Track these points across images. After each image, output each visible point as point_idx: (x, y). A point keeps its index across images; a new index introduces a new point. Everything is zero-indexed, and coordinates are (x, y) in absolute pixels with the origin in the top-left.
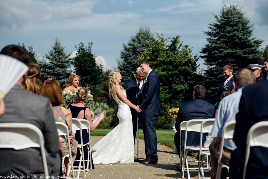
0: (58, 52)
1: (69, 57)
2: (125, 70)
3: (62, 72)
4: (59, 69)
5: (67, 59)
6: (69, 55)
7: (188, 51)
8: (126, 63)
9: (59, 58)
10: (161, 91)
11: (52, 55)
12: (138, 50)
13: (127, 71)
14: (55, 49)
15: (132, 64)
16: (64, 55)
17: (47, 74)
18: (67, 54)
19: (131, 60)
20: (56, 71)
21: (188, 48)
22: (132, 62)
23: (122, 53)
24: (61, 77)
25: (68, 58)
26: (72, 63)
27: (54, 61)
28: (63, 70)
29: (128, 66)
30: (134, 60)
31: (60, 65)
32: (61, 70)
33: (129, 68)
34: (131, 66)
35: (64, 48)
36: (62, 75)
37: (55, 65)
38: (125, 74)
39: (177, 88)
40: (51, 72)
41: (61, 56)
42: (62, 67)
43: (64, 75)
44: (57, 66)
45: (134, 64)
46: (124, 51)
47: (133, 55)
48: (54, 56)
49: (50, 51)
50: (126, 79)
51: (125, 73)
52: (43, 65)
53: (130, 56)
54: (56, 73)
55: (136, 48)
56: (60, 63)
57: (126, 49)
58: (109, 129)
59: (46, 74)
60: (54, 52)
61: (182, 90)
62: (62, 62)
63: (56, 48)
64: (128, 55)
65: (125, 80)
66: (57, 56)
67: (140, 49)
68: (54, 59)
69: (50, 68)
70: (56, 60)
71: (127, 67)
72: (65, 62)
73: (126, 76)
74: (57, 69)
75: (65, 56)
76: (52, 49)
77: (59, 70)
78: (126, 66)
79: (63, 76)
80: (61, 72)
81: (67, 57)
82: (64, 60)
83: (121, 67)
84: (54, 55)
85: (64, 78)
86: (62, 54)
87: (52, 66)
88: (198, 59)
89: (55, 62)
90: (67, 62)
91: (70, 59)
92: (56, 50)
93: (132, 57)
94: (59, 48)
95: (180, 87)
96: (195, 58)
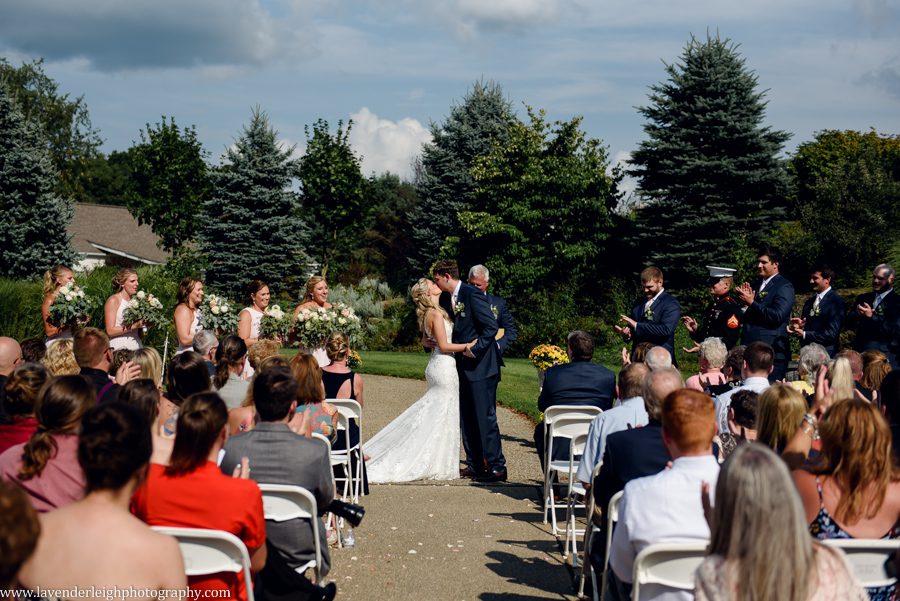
0: (260, 142)
1: (289, 159)
2: (433, 198)
3: (271, 198)
4: (264, 190)
5: (284, 163)
6: (289, 153)
7: (598, 155)
8: (436, 179)
9: (264, 161)
10: (527, 258)
11: (243, 152)
12: (470, 144)
13: (441, 201)
14: (252, 135)
15: (453, 182)
16: (277, 152)
17: (231, 202)
18: (284, 151)
19: (450, 171)
20: (256, 196)
21: (597, 148)
22: (453, 178)
23: (428, 151)
24: (266, 211)
25: (286, 161)
26: (296, 174)
27: (250, 168)
28: (274, 191)
29: (441, 186)
30: (459, 173)
31: (265, 178)
32: (267, 193)
33: (444, 192)
34: (450, 187)
35: (276, 134)
36: (269, 206)
37: (250, 178)
38: (434, 208)
39: (567, 253)
40: (241, 196)
41: (268, 156)
42: (270, 183)
43: (274, 204)
44: (258, 181)
45: (459, 184)
46: (433, 144)
47: (455, 157)
48: (249, 155)
49: (239, 141)
50: (436, 220)
51: (434, 205)
52: (219, 179)
53: (450, 161)
54: (254, 201)
55: (465, 139)
56: (265, 175)
57: (438, 140)
58: (390, 352)
59: (226, 201)
60: (249, 143)
61: (579, 259)
62: (270, 172)
63: (255, 132)
64: (442, 157)
65: (433, 223)
66: (258, 156)
67: (475, 142)
68: (250, 164)
69: (238, 186)
70: (254, 164)
71: (439, 191)
72: (277, 171)
73: (435, 212)
74: (257, 189)
75: (278, 155)
76: (245, 136)
77: (262, 193)
78: (438, 186)
79: (273, 208)
80: (267, 197)
81: (283, 158)
82: (276, 166)
83: (423, 190)
84: (250, 151)
85: (275, 214)
86: (270, 150)
87: (244, 181)
88: (623, 176)
89: (252, 172)
90: (283, 172)
91: (289, 164)
92: (256, 138)
93: (453, 165)
94: (262, 133)
95: (575, 251)
96: (614, 174)
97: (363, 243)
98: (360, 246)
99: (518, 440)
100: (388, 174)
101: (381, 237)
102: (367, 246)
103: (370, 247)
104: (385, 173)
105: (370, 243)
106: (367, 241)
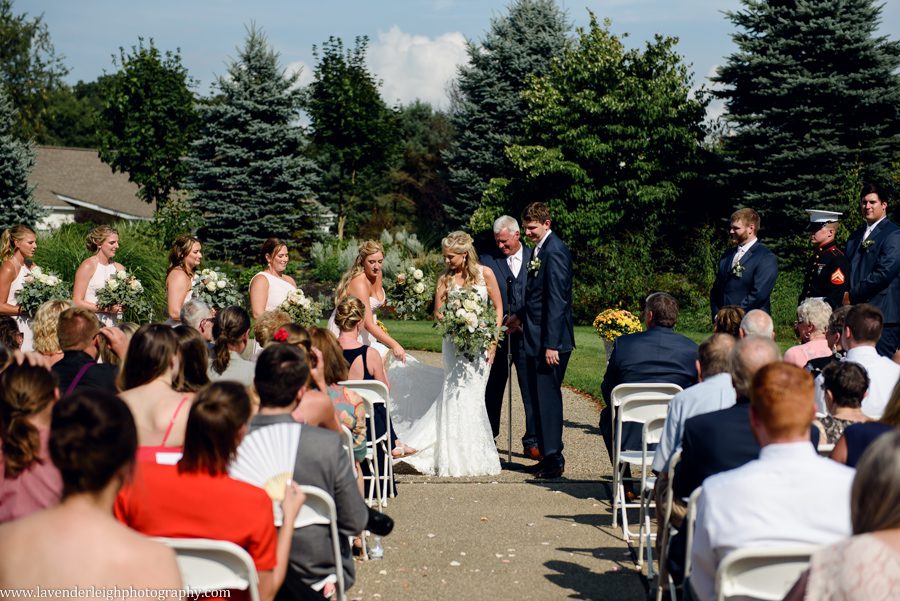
0: (259, 67)
1: (294, 87)
2: (473, 131)
3: (274, 135)
4: (264, 126)
5: (287, 92)
6: (294, 79)
7: (678, 74)
8: (475, 107)
9: (263, 90)
10: (591, 203)
11: (238, 79)
12: (515, 64)
13: (482, 134)
14: (247, 59)
15: (496, 110)
16: (279, 79)
17: (226, 141)
18: (288, 76)
19: (492, 97)
20: (255, 134)
21: (677, 65)
22: (496, 105)
23: (465, 74)
24: (268, 151)
25: (292, 89)
26: (303, 104)
27: (246, 99)
28: (276, 127)
29: (482, 115)
30: (502, 99)
31: (266, 110)
32: (268, 130)
33: (486, 123)
34: (493, 117)
35: (277, 56)
36: (271, 145)
37: (248, 111)
38: (474, 143)
39: (642, 195)
40: (236, 135)
41: (269, 84)
42: (271, 117)
43: (277, 143)
44: (256, 115)
45: (503, 112)
46: (470, 66)
47: (499, 79)
48: (245, 84)
49: (231, 67)
50: (477, 157)
51: (474, 139)
52: (210, 114)
53: (491, 85)
54: (252, 140)
55: (510, 58)
56: (266, 107)
57: (477, 61)
58: (424, 321)
59: (220, 140)
60: (244, 67)
61: (657, 203)
62: (271, 103)
63: (252, 55)
64: (482, 80)
65: (473, 161)
66: (257, 84)
67: (522, 60)
68: (247, 94)
69: (233, 122)
70: (252, 94)
71: (479, 121)
72: (280, 103)
73: (476, 148)
74: (256, 125)
75: (281, 82)
76: (239, 60)
77: (262, 130)
78: (478, 116)
79: (277, 147)
80: (268, 135)
81: (287, 86)
82: (278, 96)
83: (460, 120)
84: (245, 78)
85: (278, 154)
86: (270, 76)
87: (239, 116)
88: (709, 100)
89: (250, 104)
90: (288, 103)
91: (295, 93)
92: (253, 62)
93: (496, 89)
94: (259, 56)
95: (648, 194)
96: (697, 98)
97: (389, 187)
98: (386, 192)
99: (582, 427)
100: (418, 102)
101: (411, 180)
102: (394, 191)
103: (398, 192)
104: (414, 101)
105: (397, 187)
106: (394, 185)
